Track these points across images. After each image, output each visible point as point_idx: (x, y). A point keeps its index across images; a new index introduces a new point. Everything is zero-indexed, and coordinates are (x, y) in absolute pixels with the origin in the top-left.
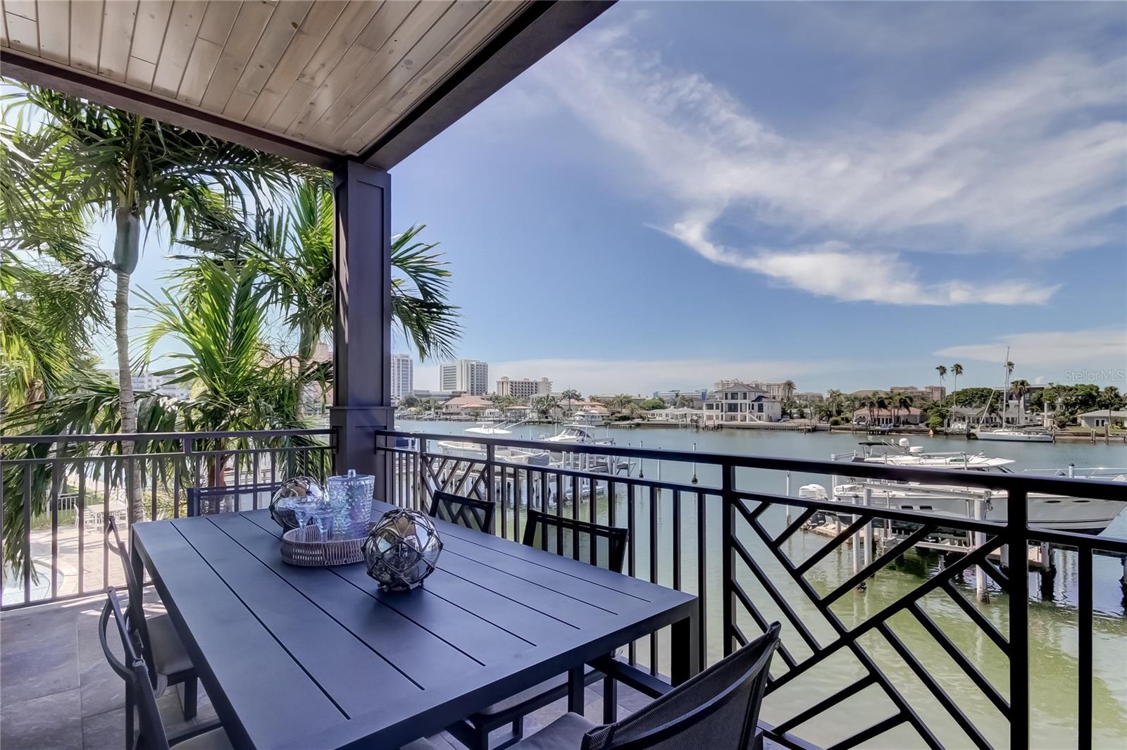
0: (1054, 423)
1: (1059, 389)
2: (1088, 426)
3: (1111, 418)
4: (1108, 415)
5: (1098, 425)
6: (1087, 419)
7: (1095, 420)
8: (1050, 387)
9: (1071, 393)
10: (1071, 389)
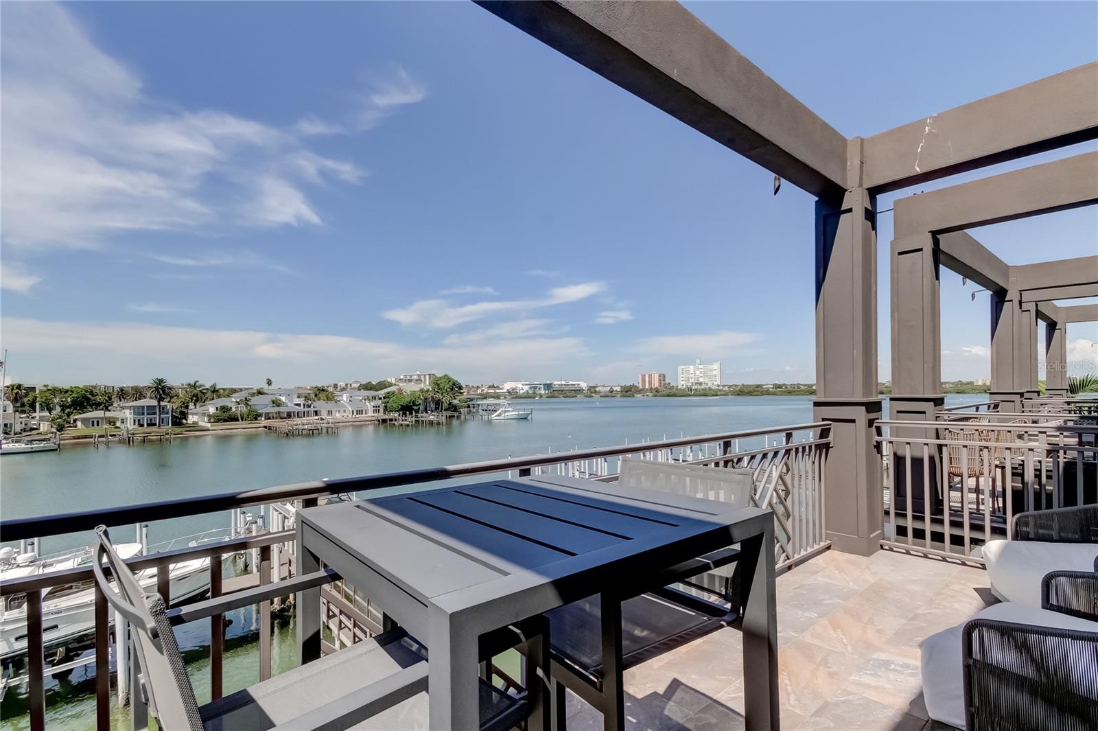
0: (52, 427)
1: (55, 391)
2: (84, 427)
3: (106, 418)
4: (103, 416)
5: (93, 425)
6: (84, 421)
7: (91, 420)
8: (45, 389)
9: (66, 395)
10: (67, 392)
